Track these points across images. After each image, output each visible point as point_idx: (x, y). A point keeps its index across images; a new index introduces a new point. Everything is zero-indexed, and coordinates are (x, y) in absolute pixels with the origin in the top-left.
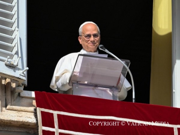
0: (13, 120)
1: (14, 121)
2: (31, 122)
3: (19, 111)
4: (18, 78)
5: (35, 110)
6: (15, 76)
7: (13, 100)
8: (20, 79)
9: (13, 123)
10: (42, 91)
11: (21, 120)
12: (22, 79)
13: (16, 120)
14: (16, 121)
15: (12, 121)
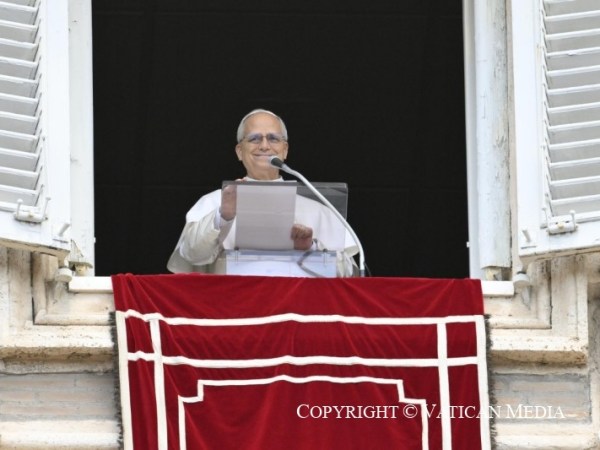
0: (47, 346)
1: (51, 349)
2: (89, 346)
3: (65, 325)
4: (50, 248)
5: (113, 315)
6: (42, 243)
7: (51, 302)
8: (55, 249)
9: (49, 353)
10: (125, 273)
11: (66, 345)
12: (61, 250)
13: (53, 345)
14: (54, 348)
15: (46, 348)
